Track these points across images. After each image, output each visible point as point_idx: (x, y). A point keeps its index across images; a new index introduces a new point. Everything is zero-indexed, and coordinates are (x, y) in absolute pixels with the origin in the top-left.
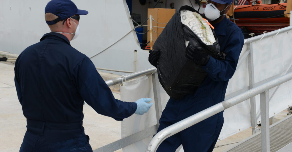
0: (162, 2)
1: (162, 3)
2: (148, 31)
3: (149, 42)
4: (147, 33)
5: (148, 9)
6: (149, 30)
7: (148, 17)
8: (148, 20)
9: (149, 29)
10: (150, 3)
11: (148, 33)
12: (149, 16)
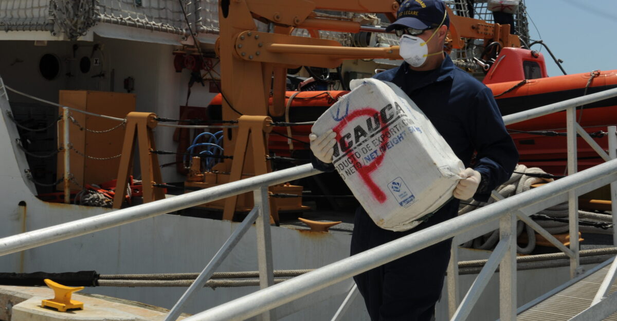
0: (103, 75)
1: (102, 77)
2: (59, 152)
3: (62, 179)
4: (56, 155)
5: (61, 91)
6: (60, 149)
7: (60, 112)
8: (58, 121)
9: (62, 144)
10: (69, 74)
11: (59, 154)
12: (63, 110)
